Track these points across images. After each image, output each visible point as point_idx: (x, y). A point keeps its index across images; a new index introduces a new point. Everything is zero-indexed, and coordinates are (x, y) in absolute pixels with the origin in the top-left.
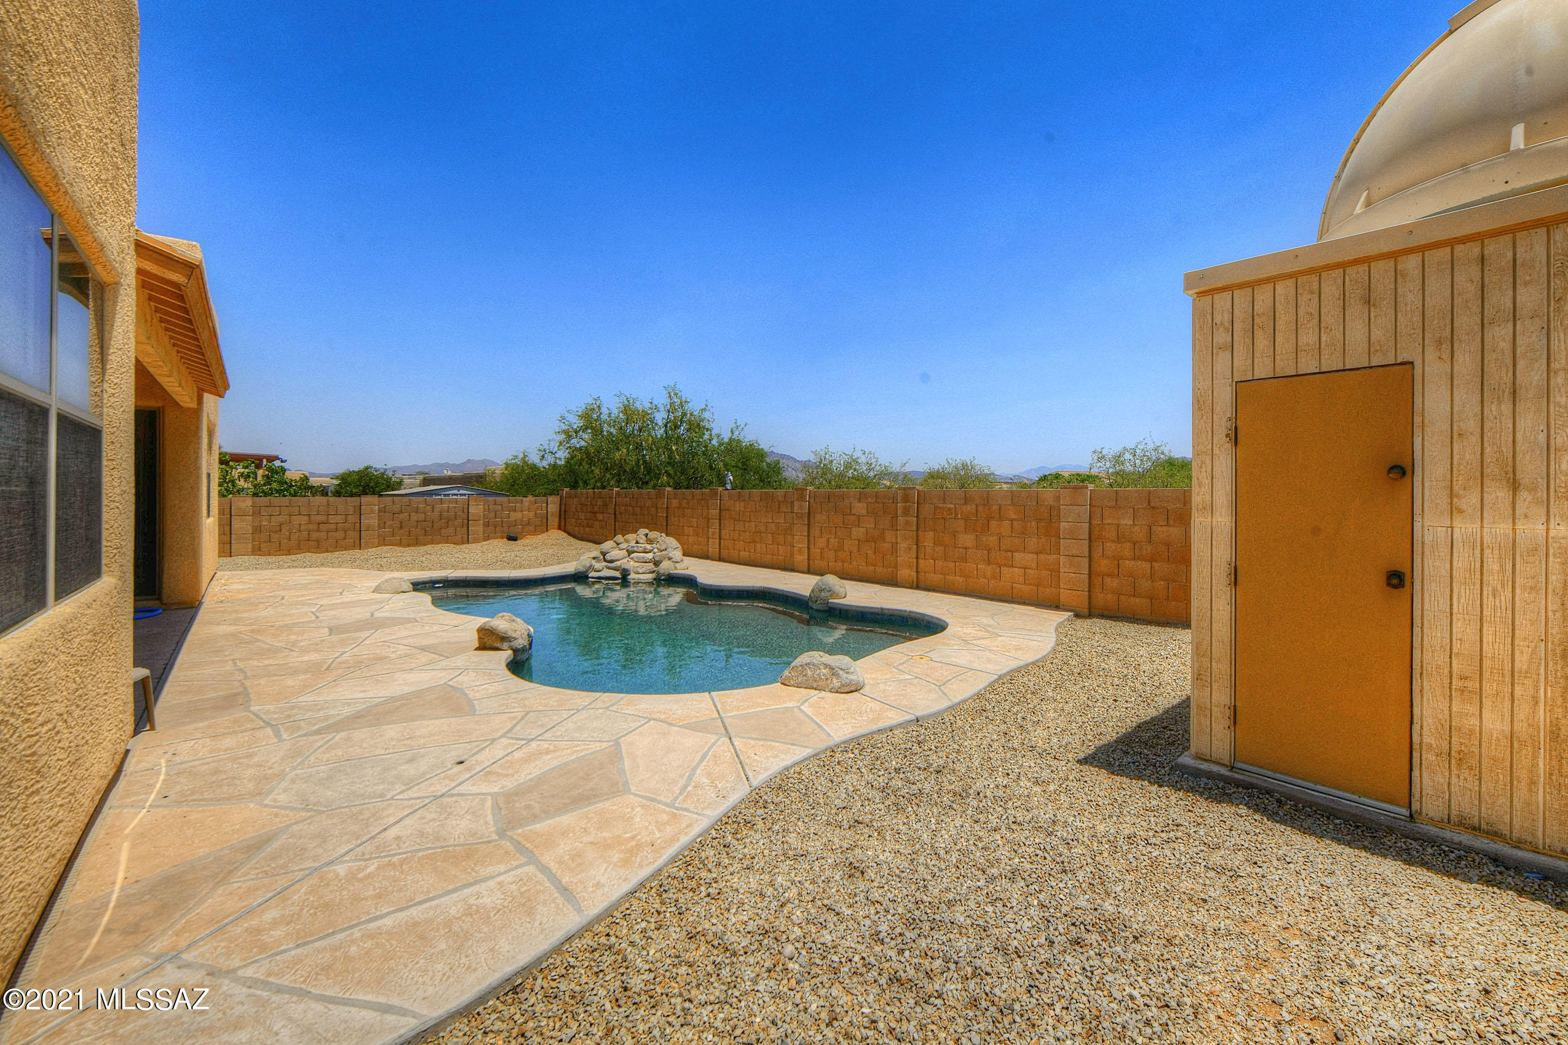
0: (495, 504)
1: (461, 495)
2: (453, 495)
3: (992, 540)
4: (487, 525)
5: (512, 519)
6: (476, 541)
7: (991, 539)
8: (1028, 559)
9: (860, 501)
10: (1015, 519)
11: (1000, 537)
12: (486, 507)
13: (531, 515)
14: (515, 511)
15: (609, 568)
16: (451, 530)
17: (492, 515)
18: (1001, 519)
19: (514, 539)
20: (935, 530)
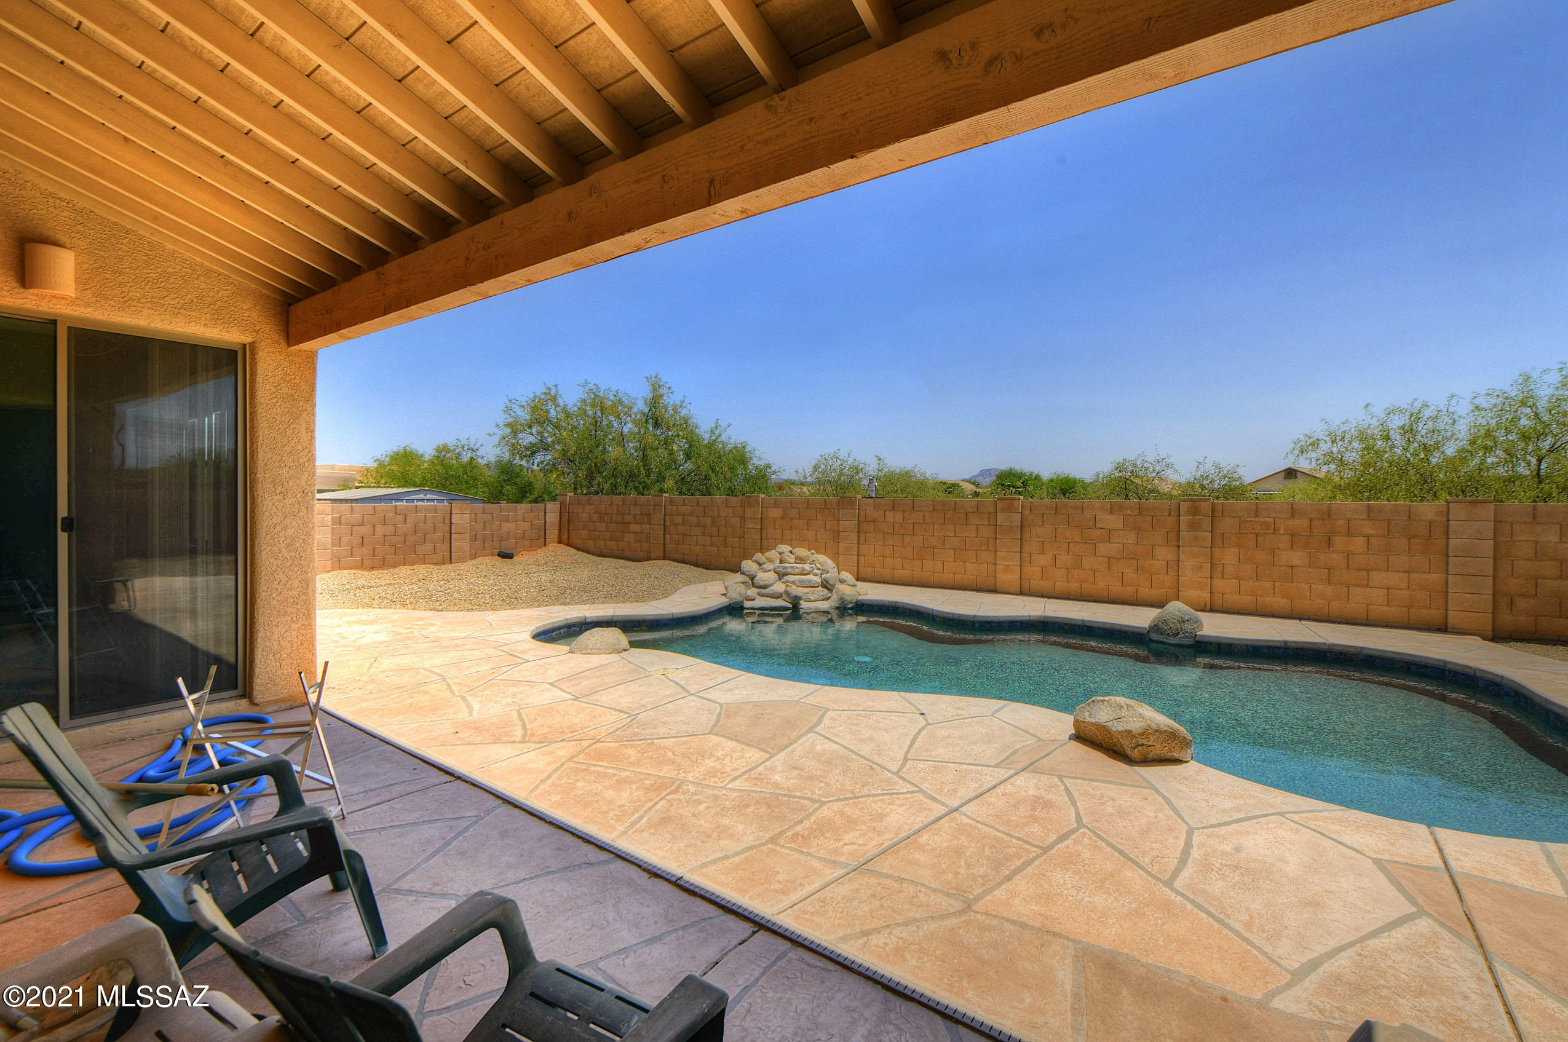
0: (484, 513)
1: (428, 500)
2: (418, 500)
3: (1335, 558)
4: (474, 539)
5: (504, 531)
6: (461, 560)
7: (1334, 556)
8: (1395, 578)
9: (1111, 513)
10: (1372, 535)
11: (1348, 555)
12: (473, 516)
13: (527, 525)
14: (508, 521)
15: (763, 595)
16: (428, 547)
17: (479, 526)
18: (1349, 534)
19: (506, 556)
20: (1239, 546)
